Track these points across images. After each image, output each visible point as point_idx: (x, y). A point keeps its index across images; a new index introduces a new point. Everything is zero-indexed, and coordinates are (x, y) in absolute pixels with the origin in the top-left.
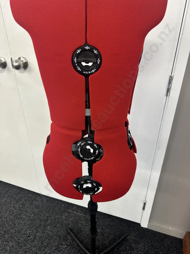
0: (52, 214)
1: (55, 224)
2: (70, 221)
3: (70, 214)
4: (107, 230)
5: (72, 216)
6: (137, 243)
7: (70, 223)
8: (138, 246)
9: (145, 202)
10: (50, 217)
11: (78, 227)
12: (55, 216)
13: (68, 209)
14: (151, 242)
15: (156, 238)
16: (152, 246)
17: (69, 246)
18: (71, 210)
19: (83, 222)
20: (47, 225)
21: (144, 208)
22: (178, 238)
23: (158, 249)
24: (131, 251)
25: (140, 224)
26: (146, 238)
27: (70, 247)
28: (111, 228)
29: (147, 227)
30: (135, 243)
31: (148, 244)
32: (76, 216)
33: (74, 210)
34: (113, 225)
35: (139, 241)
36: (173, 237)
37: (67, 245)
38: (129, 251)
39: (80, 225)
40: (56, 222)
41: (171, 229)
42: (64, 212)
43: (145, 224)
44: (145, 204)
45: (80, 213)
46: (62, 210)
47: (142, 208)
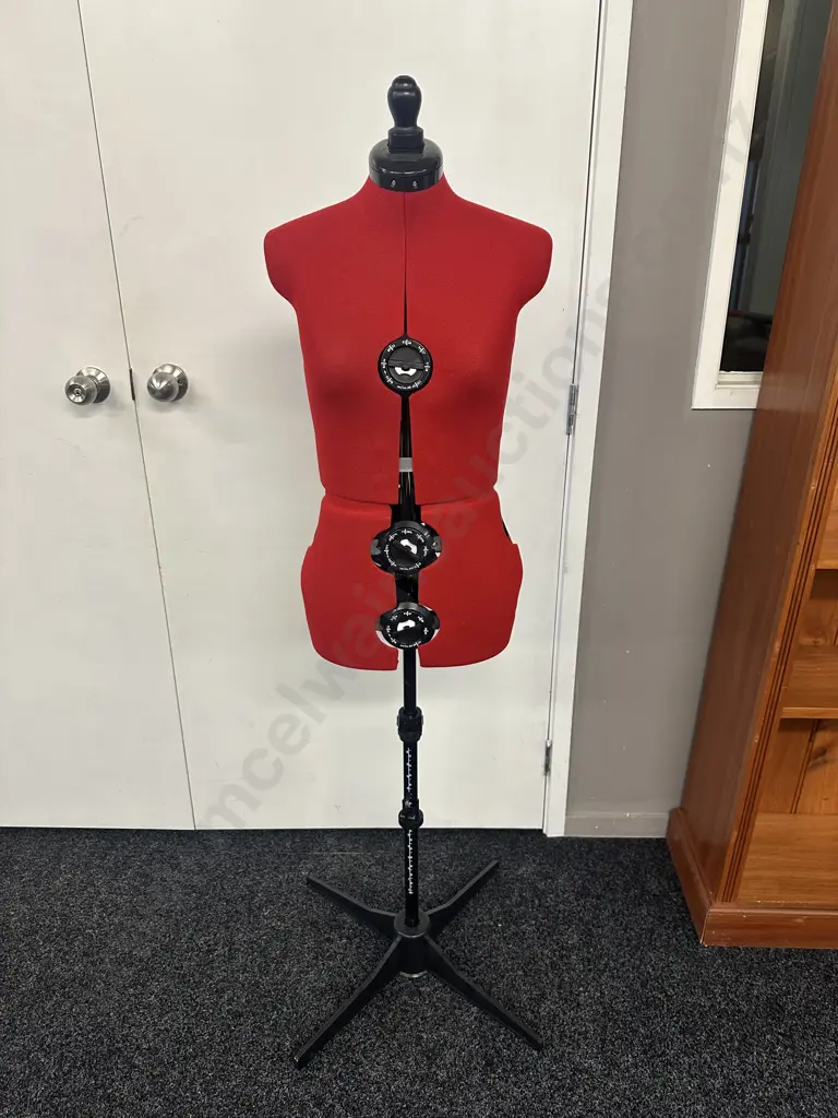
0: (262, 877)
1: (283, 897)
3: (323, 860)
4: (454, 871)
5: (330, 864)
6: (550, 878)
8: (555, 883)
9: (549, 745)
10: (256, 884)
11: (362, 886)
12: (275, 878)
13: (311, 850)
14: (586, 865)
15: (597, 852)
16: (593, 873)
17: (356, 937)
18: (320, 851)
19: (374, 868)
20: (259, 908)
21: (547, 768)
22: (651, 839)
23: (609, 875)
24: (539, 900)
25: (541, 831)
26: (569, 859)
27: (357, 940)
28: (463, 862)
29: (566, 834)
30: (543, 879)
31: (579, 872)
32: (342, 860)
33: (329, 846)
35: (554, 871)
36: (639, 840)
37: (348, 938)
38: (533, 901)
39: (366, 879)
40: (283, 892)
41: (631, 816)
42: (301, 860)
43: (555, 829)
44: (548, 751)
45: (354, 849)
46: (290, 856)
47: (542, 769)
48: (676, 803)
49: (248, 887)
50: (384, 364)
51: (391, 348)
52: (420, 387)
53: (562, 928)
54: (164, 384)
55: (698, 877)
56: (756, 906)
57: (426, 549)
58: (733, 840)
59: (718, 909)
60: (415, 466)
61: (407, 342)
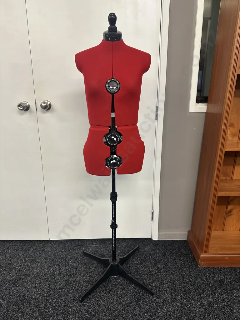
0: (69, 252)
8: (156, 252)
9: (153, 211)
10: (67, 254)
12: (73, 252)
14: (165, 247)
15: (167, 244)
16: (167, 249)
17: (97, 267)
18: (87, 245)
22: (183, 240)
24: (151, 256)
25: (151, 238)
26: (160, 246)
29: (158, 239)
30: (152, 251)
31: (162, 249)
35: (155, 249)
36: (179, 240)
37: (95, 267)
39: (100, 252)
40: (76, 256)
41: (177, 233)
42: (81, 247)
43: (155, 238)
44: (153, 213)
45: (96, 244)
47: (151, 219)
50: (107, 85)
51: (109, 81)
52: (117, 92)
54: (45, 104)
55: (197, 247)
56: (214, 254)
57: (118, 139)
58: (206, 233)
59: (203, 255)
60: (115, 115)
61: (113, 80)
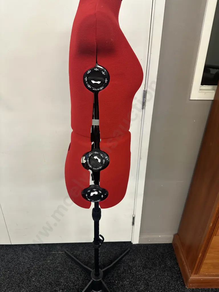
0: (34, 263)
1: (40, 272)
2: (58, 263)
3: (56, 255)
4: (101, 259)
5: (58, 257)
6: (134, 261)
7: (58, 265)
8: (136, 263)
9: (134, 216)
10: (31, 266)
11: (69, 266)
12: (38, 264)
13: (51, 251)
14: (146, 255)
15: (149, 249)
16: (148, 258)
17: (65, 289)
18: (55, 252)
20: (31, 277)
21: (133, 224)
22: (167, 244)
23: (154, 259)
24: (130, 271)
25: (131, 242)
26: (140, 253)
28: (104, 255)
29: (139, 243)
30: (131, 261)
31: (144, 258)
32: (62, 255)
33: (58, 250)
34: (105, 252)
35: (135, 258)
36: (163, 244)
37: (62, 290)
38: (128, 271)
40: (41, 270)
41: (161, 237)
42: (48, 256)
43: (136, 241)
44: (134, 218)
46: (44, 254)
47: (131, 224)
48: (176, 232)
49: (28, 267)
53: (138, 282)
55: (185, 263)
56: (205, 275)
58: (200, 256)
59: (193, 277)
